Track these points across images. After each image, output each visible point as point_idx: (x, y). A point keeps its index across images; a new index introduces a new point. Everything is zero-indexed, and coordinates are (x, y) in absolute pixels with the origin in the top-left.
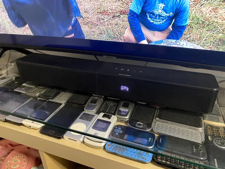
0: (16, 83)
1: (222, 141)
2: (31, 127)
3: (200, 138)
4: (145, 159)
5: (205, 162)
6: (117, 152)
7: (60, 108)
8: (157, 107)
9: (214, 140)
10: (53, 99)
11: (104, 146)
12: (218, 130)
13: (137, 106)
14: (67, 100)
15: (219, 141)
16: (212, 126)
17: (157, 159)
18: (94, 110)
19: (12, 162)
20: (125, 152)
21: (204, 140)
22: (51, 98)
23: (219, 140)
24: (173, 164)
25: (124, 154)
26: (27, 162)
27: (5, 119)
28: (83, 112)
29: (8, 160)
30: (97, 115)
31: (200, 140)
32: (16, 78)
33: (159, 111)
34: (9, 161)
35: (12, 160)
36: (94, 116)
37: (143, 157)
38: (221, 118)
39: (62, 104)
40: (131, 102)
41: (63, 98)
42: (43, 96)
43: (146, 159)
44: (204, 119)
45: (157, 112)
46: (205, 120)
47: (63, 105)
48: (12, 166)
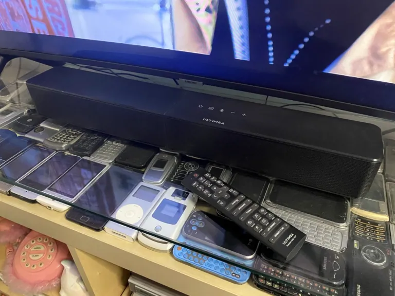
0: (28, 121)
1: (377, 252)
2: (51, 208)
3: (340, 241)
4: (237, 277)
5: (341, 288)
6: (192, 262)
7: (101, 174)
8: (271, 179)
9: (364, 248)
10: (91, 156)
11: (172, 249)
12: (375, 228)
13: (236, 174)
14: (114, 159)
15: (372, 251)
16: (364, 220)
17: (258, 280)
18: (159, 181)
19: (32, 250)
20: (206, 262)
21: (345, 245)
22: (87, 153)
23: (371, 248)
24: (283, 289)
25: (204, 265)
26: (56, 249)
27: (9, 191)
28: (141, 184)
29: (25, 245)
30: (165, 190)
31: (339, 245)
32: (28, 111)
33: (273, 186)
34: (26, 248)
35: (31, 246)
36: (159, 191)
37: (234, 273)
38: (383, 205)
39: (105, 166)
40: (225, 168)
41: (108, 155)
42: (73, 148)
43: (240, 277)
44: (352, 206)
45: (270, 188)
46: (353, 208)
47: (107, 168)
48: (31, 256)
